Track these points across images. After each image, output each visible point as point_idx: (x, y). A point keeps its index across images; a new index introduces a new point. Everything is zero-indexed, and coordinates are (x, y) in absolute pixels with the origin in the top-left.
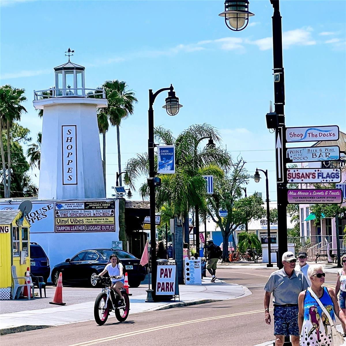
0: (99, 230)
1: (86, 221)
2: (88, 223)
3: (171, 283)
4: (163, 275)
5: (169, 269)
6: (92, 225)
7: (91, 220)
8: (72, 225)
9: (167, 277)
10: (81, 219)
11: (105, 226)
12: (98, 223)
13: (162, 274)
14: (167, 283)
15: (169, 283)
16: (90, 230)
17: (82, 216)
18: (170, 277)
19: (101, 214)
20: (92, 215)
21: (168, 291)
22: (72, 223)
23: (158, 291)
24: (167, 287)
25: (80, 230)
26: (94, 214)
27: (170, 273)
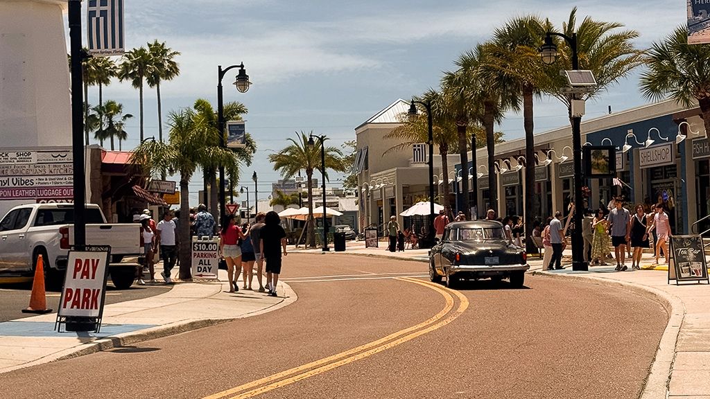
0: (59, 196)
1: (37, 181)
2: (40, 185)
3: (94, 290)
4: (79, 274)
5: (93, 260)
6: (48, 188)
7: (46, 180)
8: (15, 189)
9: (88, 278)
10: (29, 178)
11: (69, 189)
12: (57, 185)
13: (77, 270)
14: (87, 291)
15: (90, 290)
16: (44, 196)
17: (31, 173)
18: (93, 278)
19: (62, 171)
20: (47, 173)
21: (87, 308)
22: (15, 185)
23: (65, 307)
24: (86, 299)
25: (27, 196)
26: (51, 171)
27: (94, 269)
